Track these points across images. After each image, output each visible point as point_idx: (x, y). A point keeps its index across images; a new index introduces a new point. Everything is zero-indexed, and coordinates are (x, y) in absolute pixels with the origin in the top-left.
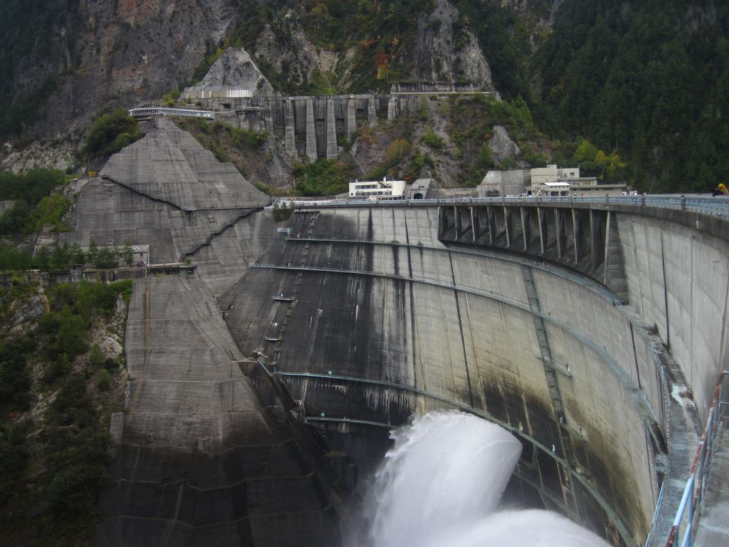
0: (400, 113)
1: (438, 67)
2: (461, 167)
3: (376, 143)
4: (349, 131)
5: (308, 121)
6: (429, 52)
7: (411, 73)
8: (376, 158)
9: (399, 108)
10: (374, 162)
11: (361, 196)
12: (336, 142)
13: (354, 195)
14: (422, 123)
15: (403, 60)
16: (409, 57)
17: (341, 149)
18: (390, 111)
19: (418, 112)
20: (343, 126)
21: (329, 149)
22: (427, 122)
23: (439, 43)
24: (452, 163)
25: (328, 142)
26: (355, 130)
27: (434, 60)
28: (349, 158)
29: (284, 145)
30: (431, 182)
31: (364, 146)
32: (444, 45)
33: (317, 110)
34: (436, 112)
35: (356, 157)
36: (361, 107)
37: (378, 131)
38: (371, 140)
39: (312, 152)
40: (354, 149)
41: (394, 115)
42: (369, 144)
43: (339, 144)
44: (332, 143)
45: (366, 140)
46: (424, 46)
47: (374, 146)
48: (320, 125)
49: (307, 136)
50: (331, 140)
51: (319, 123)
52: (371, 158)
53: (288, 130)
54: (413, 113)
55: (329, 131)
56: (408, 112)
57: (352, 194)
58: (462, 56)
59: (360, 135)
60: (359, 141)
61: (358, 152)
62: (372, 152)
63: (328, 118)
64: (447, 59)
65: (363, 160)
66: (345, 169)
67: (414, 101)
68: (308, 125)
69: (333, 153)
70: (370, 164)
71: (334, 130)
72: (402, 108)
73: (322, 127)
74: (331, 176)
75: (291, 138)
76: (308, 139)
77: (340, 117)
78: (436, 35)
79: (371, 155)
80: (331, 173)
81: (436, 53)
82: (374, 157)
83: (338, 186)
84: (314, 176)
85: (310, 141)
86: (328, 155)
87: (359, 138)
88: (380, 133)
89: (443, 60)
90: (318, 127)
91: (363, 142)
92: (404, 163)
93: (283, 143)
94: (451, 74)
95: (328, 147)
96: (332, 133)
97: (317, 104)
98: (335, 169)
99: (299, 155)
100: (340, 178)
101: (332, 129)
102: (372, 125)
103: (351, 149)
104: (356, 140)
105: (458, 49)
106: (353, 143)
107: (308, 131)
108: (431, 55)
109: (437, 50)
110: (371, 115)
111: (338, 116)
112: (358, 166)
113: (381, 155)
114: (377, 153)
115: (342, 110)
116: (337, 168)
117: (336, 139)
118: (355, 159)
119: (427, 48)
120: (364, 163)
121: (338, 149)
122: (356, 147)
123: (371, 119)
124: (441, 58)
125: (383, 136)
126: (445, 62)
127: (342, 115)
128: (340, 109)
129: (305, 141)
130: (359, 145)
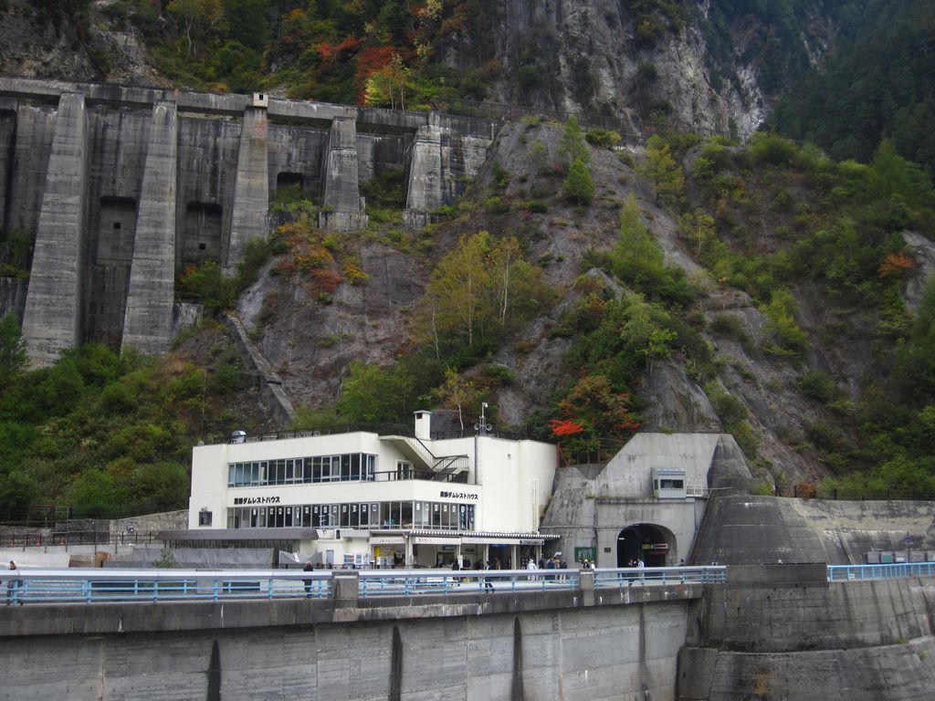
0: (462, 186)
1: (584, 86)
2: (813, 394)
3: (357, 283)
4: (234, 242)
5: (51, 178)
6: (548, 38)
7: (488, 90)
8: (357, 347)
9: (458, 168)
10: (341, 361)
11: (262, 531)
12: (170, 280)
13: (219, 523)
14: (568, 213)
15: (457, 61)
16: (481, 51)
17: (190, 313)
18: (418, 176)
19: (545, 174)
20: (217, 238)
21: (134, 309)
22: (593, 212)
23: (584, 16)
24: (764, 374)
25: (136, 278)
26: (262, 234)
27: (569, 61)
28: (221, 343)
30: (719, 453)
31: (299, 295)
32: (598, 23)
33: (108, 159)
34: (623, 182)
35: (255, 339)
36: (297, 168)
37: (369, 242)
38: (335, 273)
39: (50, 316)
40: (251, 307)
41: (438, 192)
42: (324, 289)
43: (184, 292)
44: (152, 286)
45: (310, 269)
46: (531, 23)
47: (346, 294)
48: (117, 226)
49: (39, 243)
50: (151, 271)
51: (111, 216)
52: (329, 345)
54: (523, 180)
55: (143, 230)
56: (500, 176)
57: (206, 517)
58: (660, 65)
59: (282, 251)
60: (274, 273)
61: (265, 318)
62: (337, 323)
63: (147, 179)
64: (611, 64)
65: (290, 353)
66: (193, 392)
67: (523, 142)
68: (48, 197)
69: (152, 327)
70: (325, 373)
71: (169, 230)
72: (470, 172)
73: (123, 232)
74: (117, 419)
76: (39, 256)
77: (206, 197)
79: (328, 331)
80: (119, 406)
81: (573, 42)
82: (349, 340)
83: (139, 471)
85: (48, 265)
86: (126, 337)
87: (275, 262)
88: (377, 249)
89: (599, 65)
90: (106, 232)
91: (297, 279)
92: (522, 352)
94: (628, 111)
95: (130, 300)
96: (156, 241)
97: (111, 133)
98: (142, 386)
100: (158, 431)
101: (159, 225)
102: (340, 221)
103: (234, 308)
104: (265, 272)
105: (644, 43)
106: (246, 281)
107: (45, 223)
108: (557, 46)
109: (576, 32)
110: (339, 181)
111: (198, 193)
112: (260, 381)
113: (382, 334)
114: (362, 325)
115: (214, 171)
116: (154, 384)
117: (171, 269)
118: (252, 349)
119: (543, 26)
120: (292, 367)
121: (176, 313)
122: (259, 298)
123: (336, 201)
124: (592, 59)
125: (391, 263)
126: (605, 73)
127: (213, 191)
128: (209, 167)
129: (29, 268)
130: (275, 290)
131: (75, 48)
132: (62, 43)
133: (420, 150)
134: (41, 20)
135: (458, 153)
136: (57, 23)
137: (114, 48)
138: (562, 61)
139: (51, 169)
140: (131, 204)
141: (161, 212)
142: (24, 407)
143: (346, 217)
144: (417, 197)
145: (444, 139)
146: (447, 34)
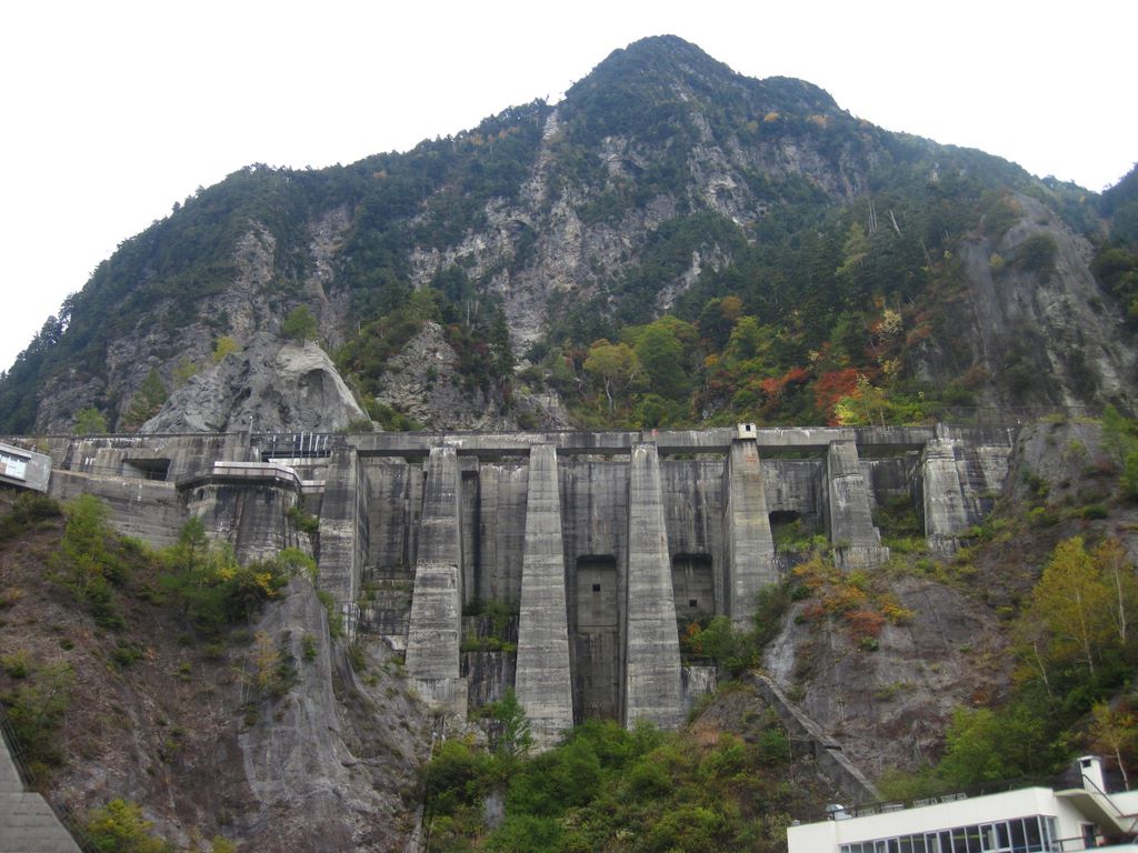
0: (988, 502)
1: (1084, 381)
3: (901, 624)
4: (739, 589)
5: (530, 538)
6: (1030, 334)
7: (977, 399)
8: (922, 697)
9: (980, 483)
10: (908, 716)
12: (674, 642)
15: (931, 373)
16: (956, 358)
17: (701, 677)
19: (1091, 474)
20: (710, 592)
21: (637, 678)
23: (1066, 306)
25: (635, 642)
26: (771, 580)
27: (1060, 355)
28: (754, 707)
29: (402, 655)
31: (836, 643)
32: (1082, 310)
33: (581, 514)
35: (796, 698)
36: (790, 505)
37: (900, 576)
38: (871, 614)
39: (544, 693)
40: (780, 663)
41: (962, 513)
42: (865, 635)
43: (690, 654)
44: (655, 650)
45: (843, 612)
46: (1006, 321)
47: (891, 636)
48: (597, 588)
49: (524, 611)
50: (651, 633)
51: (588, 578)
52: (888, 698)
53: (426, 581)
54: (1065, 486)
55: (637, 587)
56: (1036, 485)
59: (804, 595)
60: (800, 622)
61: (802, 674)
62: (889, 672)
63: (634, 530)
64: (1108, 354)
65: (842, 712)
66: (737, 767)
68: (529, 559)
69: (661, 697)
70: (892, 731)
71: (666, 585)
72: (994, 487)
73: (604, 595)
74: (652, 805)
75: (438, 621)
76: (526, 626)
77: (693, 547)
78: (1045, 282)
79: (883, 681)
80: (648, 789)
81: (1059, 334)
82: (911, 690)
84: (539, 810)
85: (536, 635)
86: (633, 712)
87: (799, 608)
88: (909, 583)
89: (1095, 355)
90: (585, 595)
91: (829, 625)
93: (398, 644)
95: (631, 668)
96: (653, 599)
97: (581, 487)
98: (673, 765)
99: (477, 710)
101: (654, 579)
102: (858, 556)
103: (759, 665)
104: (788, 621)
106: (766, 634)
107: (528, 588)
108: (1042, 342)
109: (1060, 323)
110: (848, 512)
111: (683, 543)
112: (813, 747)
113: (947, 679)
114: (920, 671)
115: (699, 517)
116: (687, 761)
117: (674, 627)
118: (795, 711)
119: (1021, 322)
120: (848, 727)
121: (685, 678)
122: (789, 651)
123: (848, 534)
124: (1085, 350)
125: (934, 596)
126: (1103, 363)
127: (700, 540)
128: (692, 513)
129: (515, 640)
130: (806, 639)
131: (503, 413)
132: (491, 408)
133: (933, 468)
134: (469, 387)
135: (975, 467)
136: (485, 389)
137: (538, 411)
138: (1052, 357)
139: (529, 527)
140: (609, 563)
141: (655, 565)
142: (538, 797)
143: (864, 552)
144: (939, 519)
145: (957, 452)
146: (914, 346)
